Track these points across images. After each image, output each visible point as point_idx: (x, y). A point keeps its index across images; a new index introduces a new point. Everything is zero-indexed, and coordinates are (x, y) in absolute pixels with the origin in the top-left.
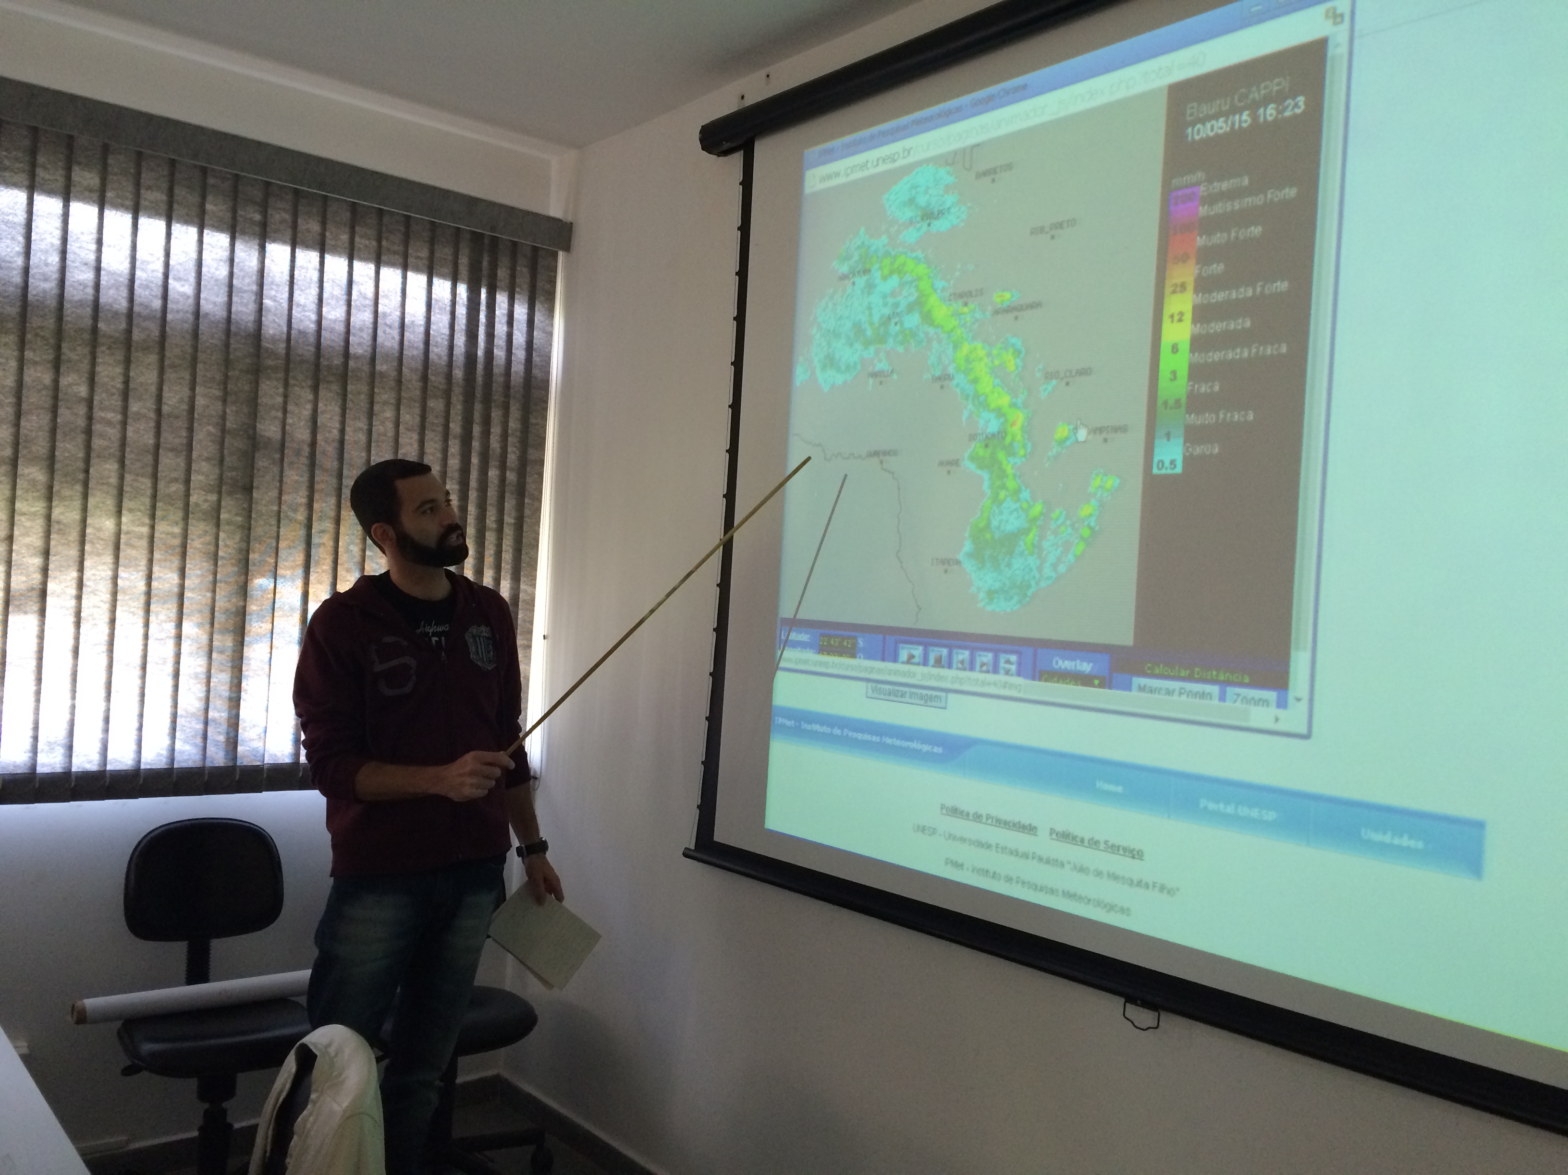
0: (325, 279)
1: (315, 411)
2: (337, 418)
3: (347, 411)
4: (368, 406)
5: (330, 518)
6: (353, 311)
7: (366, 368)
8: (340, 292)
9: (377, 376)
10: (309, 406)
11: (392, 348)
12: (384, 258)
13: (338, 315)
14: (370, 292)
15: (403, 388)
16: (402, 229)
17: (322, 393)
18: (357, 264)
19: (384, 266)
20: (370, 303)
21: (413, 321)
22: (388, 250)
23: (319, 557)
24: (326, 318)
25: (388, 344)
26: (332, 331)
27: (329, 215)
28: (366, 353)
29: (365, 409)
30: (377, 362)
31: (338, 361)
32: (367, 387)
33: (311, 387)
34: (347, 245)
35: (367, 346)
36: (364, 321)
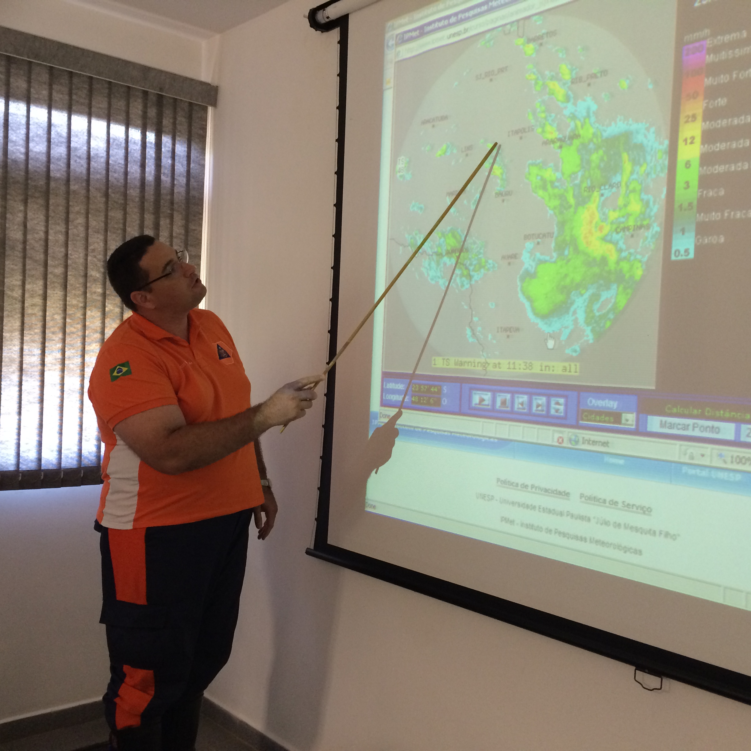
0: (31, 123)
1: (25, 218)
2: (43, 223)
3: (50, 218)
4: (65, 215)
5: (39, 295)
6: (52, 146)
7: (63, 188)
8: (42, 131)
9: (71, 193)
10: (21, 215)
11: (81, 173)
12: (74, 108)
13: (41, 149)
14: (64, 131)
15: (91, 202)
16: (86, 86)
17: (30, 205)
18: (54, 113)
19: (74, 114)
20: (64, 140)
21: (97, 154)
22: (77, 102)
23: (32, 324)
24: (32, 151)
25: (79, 170)
26: (37, 160)
27: (33, 76)
28: (63, 177)
29: (63, 217)
30: (71, 183)
31: (42, 182)
32: (64, 201)
33: (22, 200)
34: (47, 98)
35: (63, 171)
36: (61, 153)
